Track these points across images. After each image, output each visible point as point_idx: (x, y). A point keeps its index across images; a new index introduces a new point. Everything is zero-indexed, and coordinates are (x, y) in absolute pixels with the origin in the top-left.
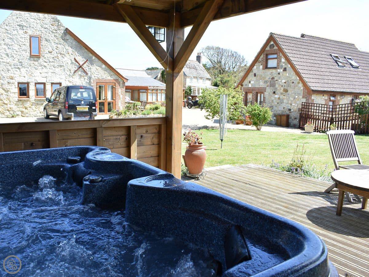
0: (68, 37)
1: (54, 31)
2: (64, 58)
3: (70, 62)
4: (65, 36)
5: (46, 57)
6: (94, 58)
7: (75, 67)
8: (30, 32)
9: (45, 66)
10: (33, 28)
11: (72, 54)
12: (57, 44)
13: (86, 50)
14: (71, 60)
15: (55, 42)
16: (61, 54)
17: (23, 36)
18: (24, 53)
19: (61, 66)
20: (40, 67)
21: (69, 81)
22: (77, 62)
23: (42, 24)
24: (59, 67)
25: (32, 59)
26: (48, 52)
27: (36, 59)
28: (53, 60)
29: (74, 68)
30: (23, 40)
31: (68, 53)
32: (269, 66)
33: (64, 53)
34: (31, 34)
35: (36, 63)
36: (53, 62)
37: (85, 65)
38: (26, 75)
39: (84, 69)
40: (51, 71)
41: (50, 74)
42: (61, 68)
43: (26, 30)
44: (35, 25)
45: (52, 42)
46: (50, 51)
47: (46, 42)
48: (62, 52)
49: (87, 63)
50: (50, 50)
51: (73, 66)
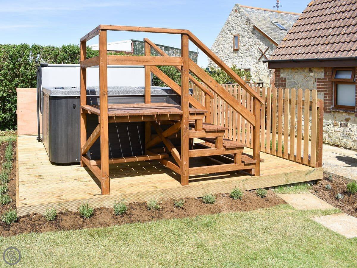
0: (256, 31)
1: (247, 29)
2: (253, 49)
4: (253, 31)
5: (242, 49)
6: (273, 45)
7: (260, 55)
9: (241, 57)
10: (235, 30)
11: (258, 45)
13: (268, 39)
14: (257, 49)
15: (247, 37)
17: (231, 37)
18: (230, 48)
19: (251, 55)
20: (238, 58)
21: (255, 67)
22: (261, 51)
23: (241, 25)
25: (234, 52)
26: (243, 46)
30: (230, 40)
33: (253, 45)
35: (236, 55)
36: (246, 53)
37: (267, 52)
38: (231, 64)
39: (266, 56)
40: (244, 59)
41: (244, 62)
42: (251, 57)
43: (232, 33)
44: (237, 28)
47: (242, 38)
50: (245, 43)
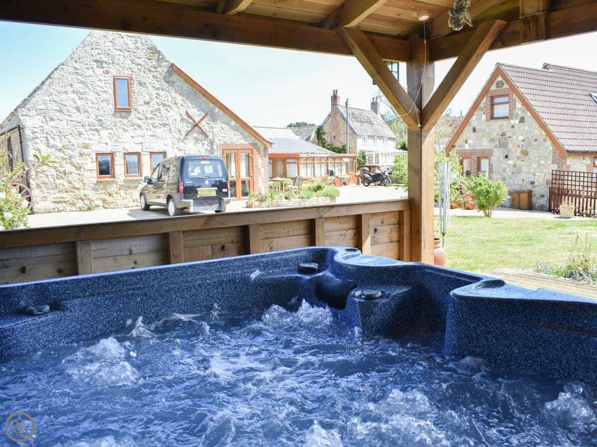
0: (175, 77)
1: (153, 69)
2: (169, 111)
3: (179, 118)
4: (169, 76)
5: (140, 110)
6: (217, 110)
7: (188, 127)
8: (114, 72)
9: (139, 126)
10: (118, 64)
11: (182, 106)
12: (157, 89)
13: (204, 98)
14: (181, 115)
15: (154, 87)
16: (164, 105)
17: (102, 78)
18: (104, 104)
19: (165, 125)
20: (131, 128)
21: (178, 148)
22: (191, 118)
23: (133, 58)
24: (162, 126)
25: (118, 115)
26: (143, 103)
27: (124, 114)
28: (152, 116)
29: (185, 128)
30: (103, 85)
31: (176, 104)
32: (495, 116)
33: (169, 104)
34: (115, 74)
35: (125, 121)
36: (151, 118)
37: (203, 122)
38: (109, 141)
39: (203, 128)
40: (150, 133)
41: (147, 137)
42: (165, 128)
43: (107, 69)
44: (122, 60)
45: (150, 87)
46: (147, 101)
47: (139, 87)
48: (166, 102)
49: (206, 119)
50: (147, 98)
51: (185, 124)
